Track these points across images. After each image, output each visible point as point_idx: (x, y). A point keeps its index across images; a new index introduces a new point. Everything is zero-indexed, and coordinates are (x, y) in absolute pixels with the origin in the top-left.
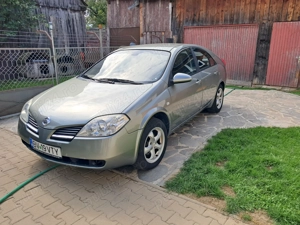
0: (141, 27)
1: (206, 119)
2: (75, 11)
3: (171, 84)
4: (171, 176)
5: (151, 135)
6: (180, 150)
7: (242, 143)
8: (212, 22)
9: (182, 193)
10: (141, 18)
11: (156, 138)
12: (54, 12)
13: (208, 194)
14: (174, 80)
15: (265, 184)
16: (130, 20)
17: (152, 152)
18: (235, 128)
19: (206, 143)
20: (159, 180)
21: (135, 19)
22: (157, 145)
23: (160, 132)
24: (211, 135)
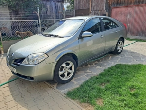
0: (90, 8)
1: (110, 58)
2: (59, 2)
3: (81, 37)
4: (73, 89)
5: (64, 65)
6: (86, 74)
7: (123, 73)
8: (128, 3)
9: (74, 99)
10: (90, 4)
11: (68, 67)
12: (49, 3)
13: (87, 102)
14: (83, 36)
15: (124, 100)
16: (85, 5)
17: (66, 74)
18: (124, 64)
19: (103, 71)
20: (65, 90)
21: (87, 4)
22: (69, 71)
23: (71, 64)
24: (108, 67)
